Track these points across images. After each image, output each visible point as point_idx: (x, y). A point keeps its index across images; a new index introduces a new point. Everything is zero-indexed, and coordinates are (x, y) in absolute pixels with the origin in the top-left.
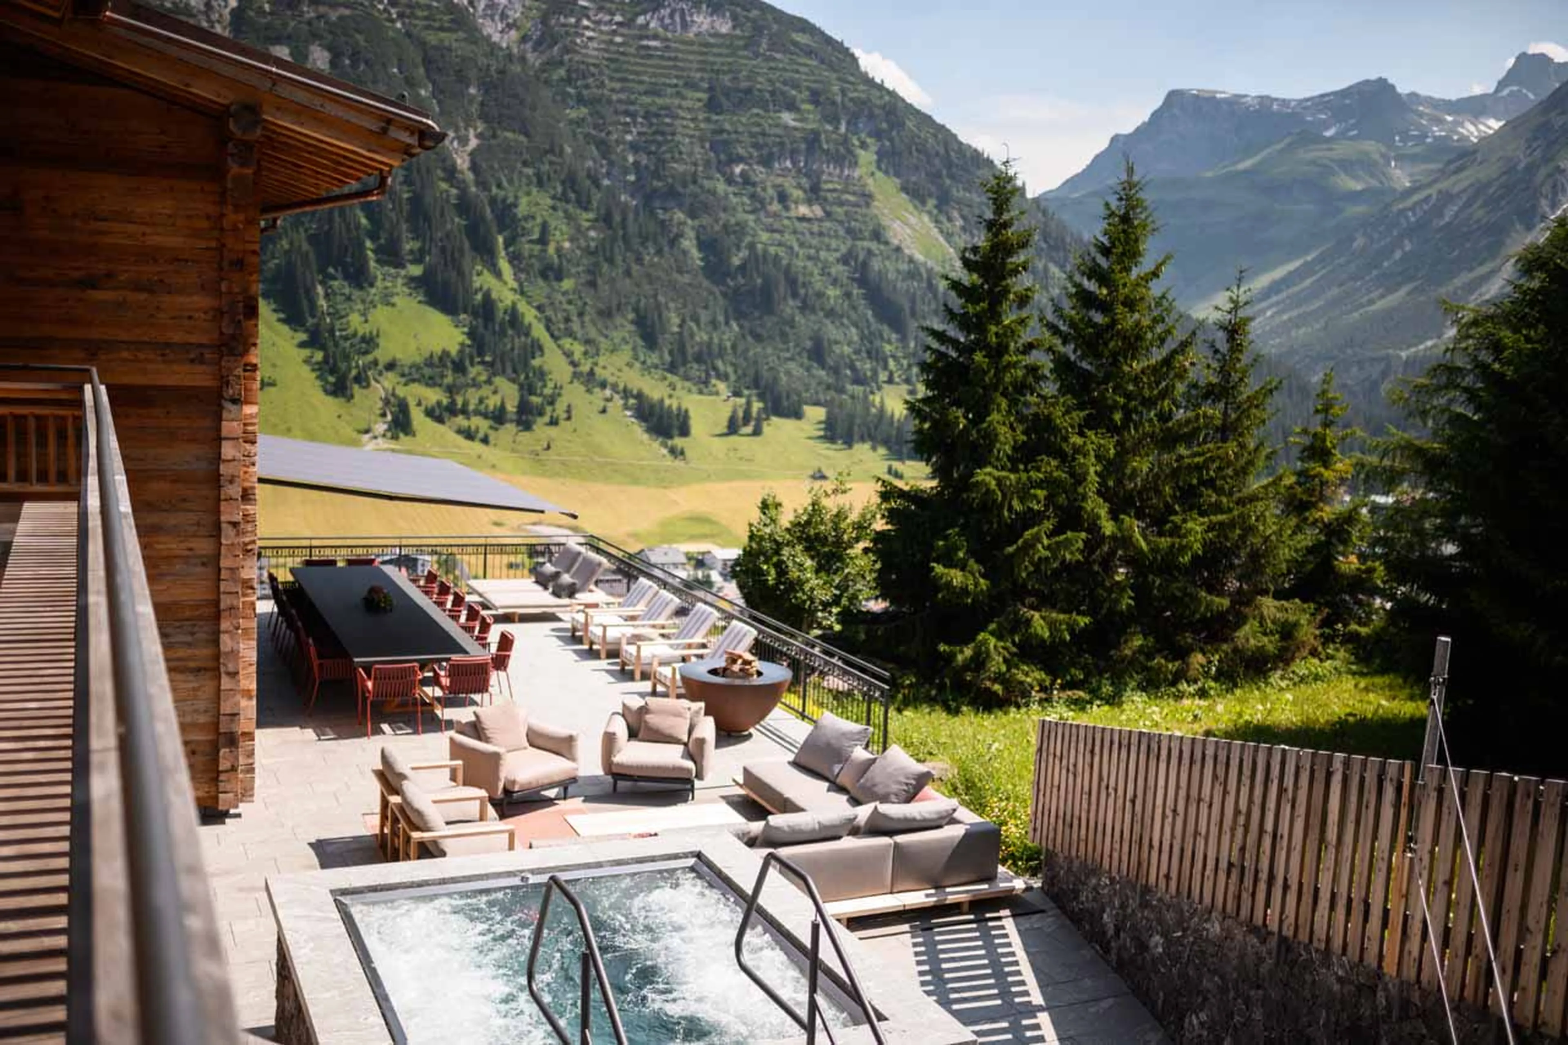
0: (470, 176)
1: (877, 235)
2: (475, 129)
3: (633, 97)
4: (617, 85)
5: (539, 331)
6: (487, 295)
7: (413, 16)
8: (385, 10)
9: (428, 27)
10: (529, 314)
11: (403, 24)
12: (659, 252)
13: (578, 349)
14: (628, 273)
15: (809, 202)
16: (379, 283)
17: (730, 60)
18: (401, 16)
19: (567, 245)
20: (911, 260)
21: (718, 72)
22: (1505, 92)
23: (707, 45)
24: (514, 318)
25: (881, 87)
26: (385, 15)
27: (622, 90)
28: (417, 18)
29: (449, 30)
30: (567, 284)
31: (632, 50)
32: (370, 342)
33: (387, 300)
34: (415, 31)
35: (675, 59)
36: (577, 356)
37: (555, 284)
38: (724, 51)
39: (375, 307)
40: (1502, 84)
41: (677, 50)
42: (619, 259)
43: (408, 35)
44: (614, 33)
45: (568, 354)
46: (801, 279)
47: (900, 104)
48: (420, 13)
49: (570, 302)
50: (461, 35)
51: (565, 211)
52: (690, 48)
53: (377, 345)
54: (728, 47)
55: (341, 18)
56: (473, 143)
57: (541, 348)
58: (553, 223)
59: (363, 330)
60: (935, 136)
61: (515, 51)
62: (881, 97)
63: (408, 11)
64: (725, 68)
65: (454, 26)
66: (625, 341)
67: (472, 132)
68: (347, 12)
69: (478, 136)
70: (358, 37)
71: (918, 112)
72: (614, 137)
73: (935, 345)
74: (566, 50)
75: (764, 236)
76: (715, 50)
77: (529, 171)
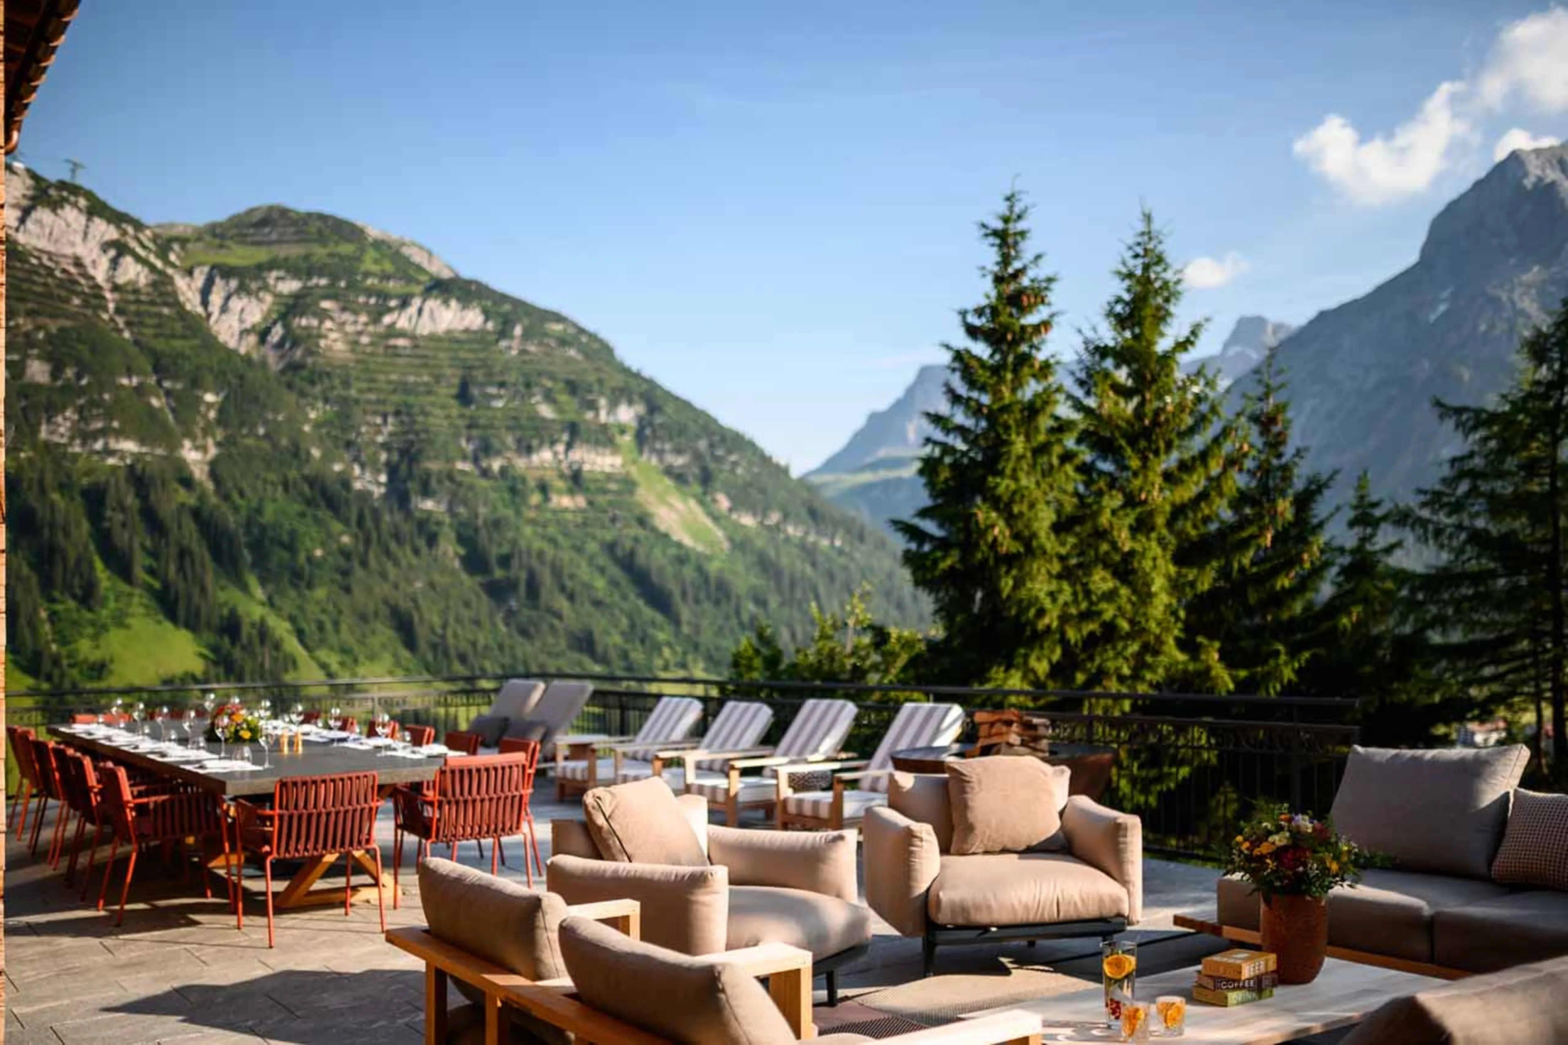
0: (210, 486)
1: (643, 521)
2: (214, 437)
3: (382, 397)
4: (364, 385)
5: (292, 645)
6: (233, 613)
7: (141, 324)
8: (112, 320)
9: (156, 336)
10: (281, 628)
11: (132, 333)
12: (416, 552)
13: (333, 660)
14: (384, 576)
15: (571, 492)
16: (112, 605)
17: (482, 355)
18: (128, 324)
19: (319, 553)
20: (679, 545)
21: (471, 368)
22: (1231, 352)
23: (458, 341)
24: (263, 632)
25: (637, 376)
26: (112, 325)
27: (370, 390)
28: (147, 326)
29: (183, 337)
30: (320, 593)
31: (381, 350)
32: (100, 669)
33: (120, 620)
34: (144, 340)
35: (426, 356)
36: (335, 667)
37: (307, 592)
38: (476, 346)
39: (107, 630)
40: (1226, 346)
41: (425, 348)
42: (373, 562)
43: (137, 343)
44: (360, 333)
45: (324, 666)
46: (566, 572)
47: (659, 393)
48: (149, 321)
49: (324, 611)
50: (196, 342)
51: (315, 517)
52: (439, 345)
53: (111, 672)
54: (479, 342)
55: (61, 330)
56: (213, 451)
57: (294, 663)
58: (302, 529)
59: (95, 656)
60: (695, 421)
61: (255, 356)
62: (639, 385)
63: (136, 320)
64: (477, 363)
65: (188, 333)
66: (384, 646)
67: (210, 441)
68: (68, 323)
69: (218, 444)
70: (80, 347)
71: (677, 399)
72: (366, 438)
73: (939, 435)
74: (309, 352)
75: (528, 530)
76: (466, 346)
77: (272, 476)
